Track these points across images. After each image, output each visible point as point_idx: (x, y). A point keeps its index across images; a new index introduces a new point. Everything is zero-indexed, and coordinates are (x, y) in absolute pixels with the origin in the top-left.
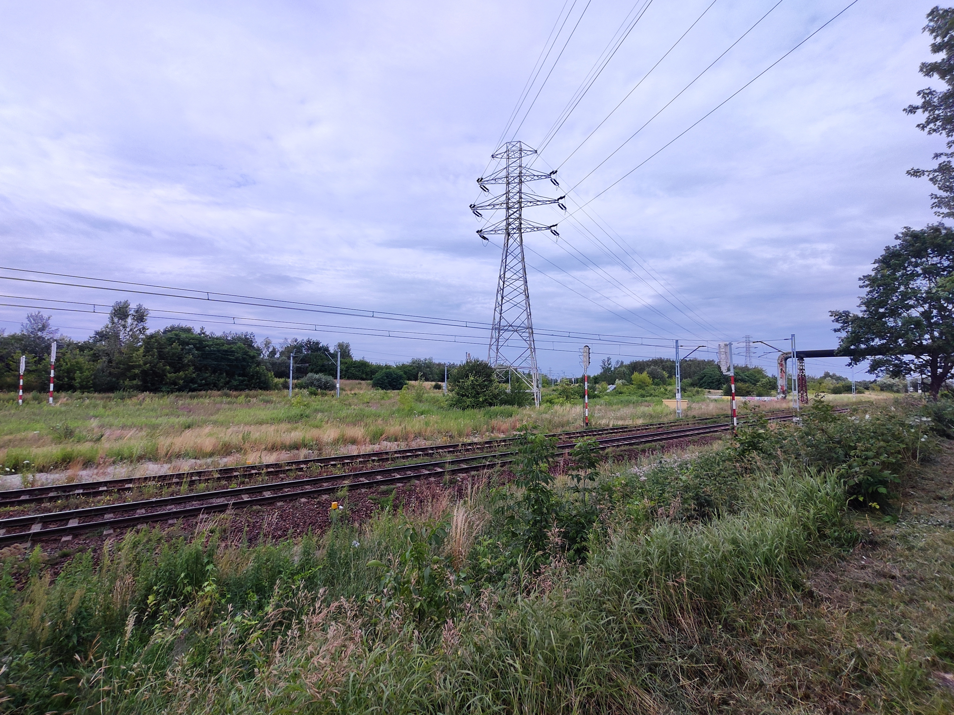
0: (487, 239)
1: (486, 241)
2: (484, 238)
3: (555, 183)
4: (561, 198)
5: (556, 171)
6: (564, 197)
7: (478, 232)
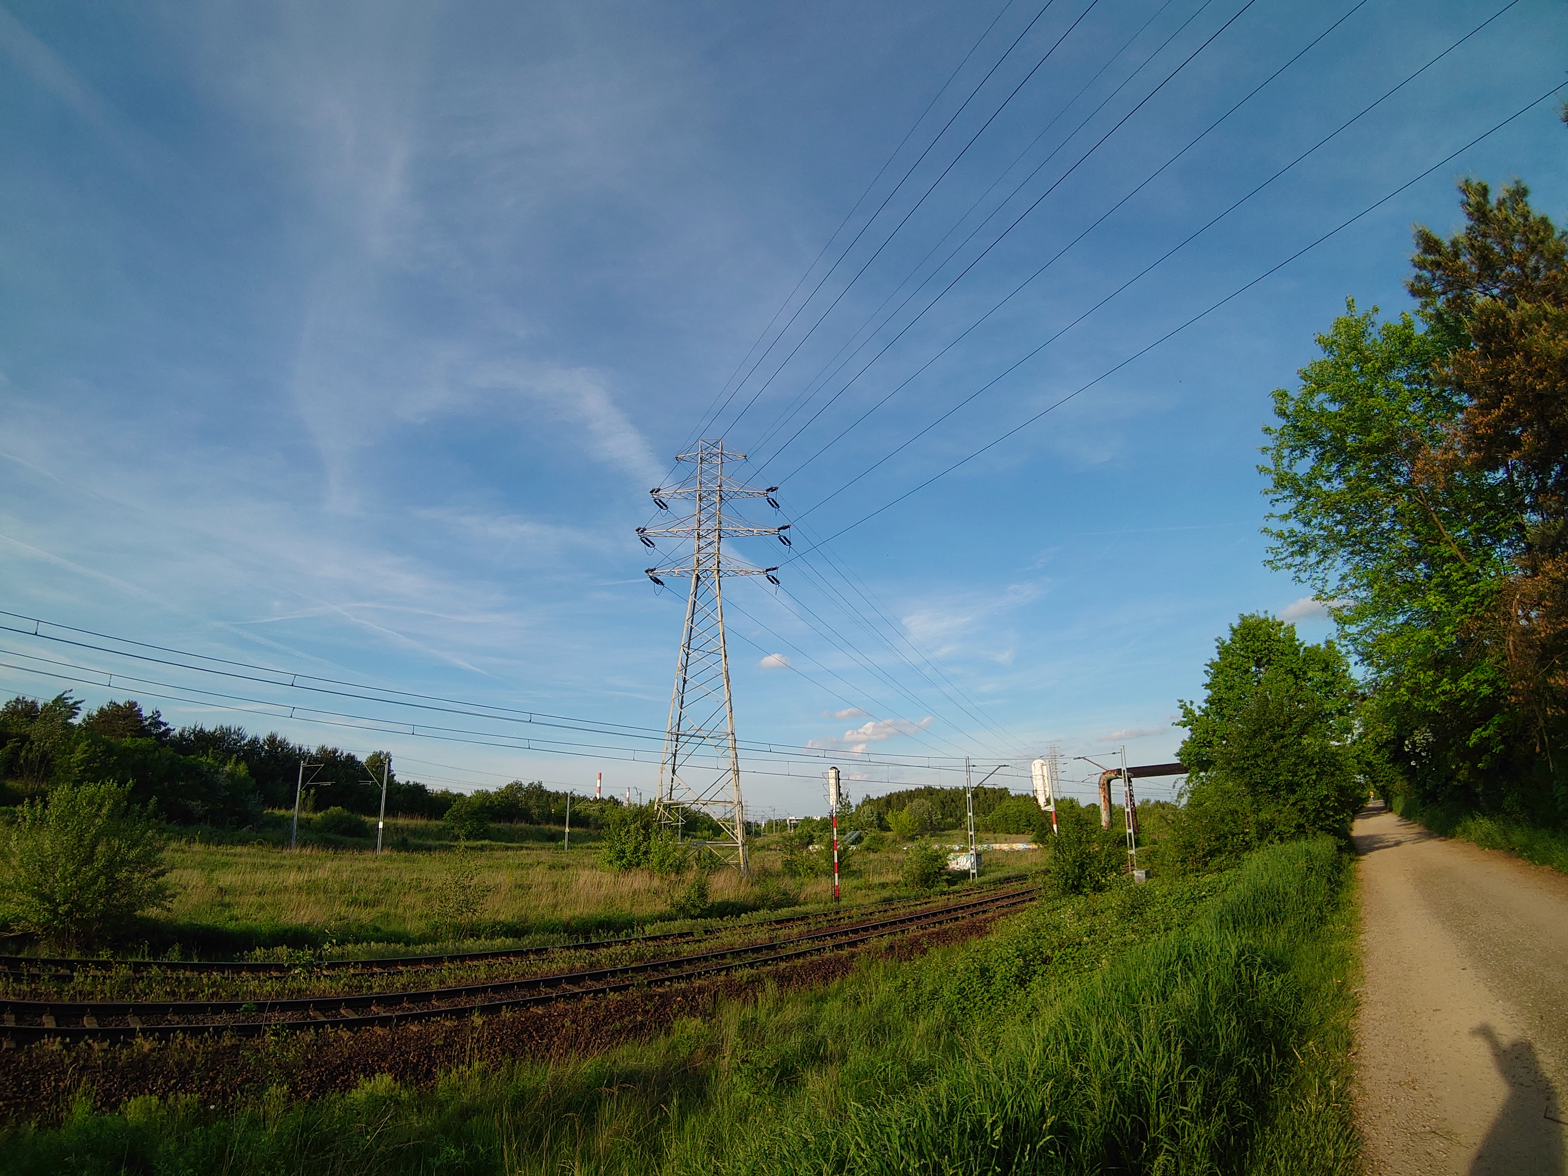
0: (662, 584)
1: (659, 586)
2: (657, 581)
3: (774, 504)
4: (784, 528)
5: (776, 489)
6: (788, 527)
7: (647, 571)
